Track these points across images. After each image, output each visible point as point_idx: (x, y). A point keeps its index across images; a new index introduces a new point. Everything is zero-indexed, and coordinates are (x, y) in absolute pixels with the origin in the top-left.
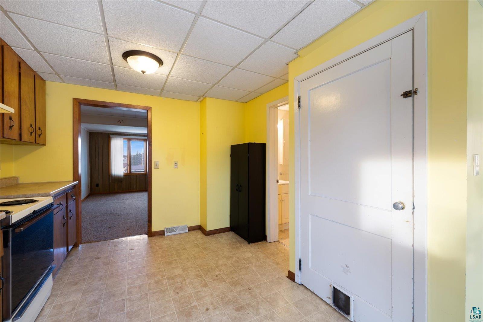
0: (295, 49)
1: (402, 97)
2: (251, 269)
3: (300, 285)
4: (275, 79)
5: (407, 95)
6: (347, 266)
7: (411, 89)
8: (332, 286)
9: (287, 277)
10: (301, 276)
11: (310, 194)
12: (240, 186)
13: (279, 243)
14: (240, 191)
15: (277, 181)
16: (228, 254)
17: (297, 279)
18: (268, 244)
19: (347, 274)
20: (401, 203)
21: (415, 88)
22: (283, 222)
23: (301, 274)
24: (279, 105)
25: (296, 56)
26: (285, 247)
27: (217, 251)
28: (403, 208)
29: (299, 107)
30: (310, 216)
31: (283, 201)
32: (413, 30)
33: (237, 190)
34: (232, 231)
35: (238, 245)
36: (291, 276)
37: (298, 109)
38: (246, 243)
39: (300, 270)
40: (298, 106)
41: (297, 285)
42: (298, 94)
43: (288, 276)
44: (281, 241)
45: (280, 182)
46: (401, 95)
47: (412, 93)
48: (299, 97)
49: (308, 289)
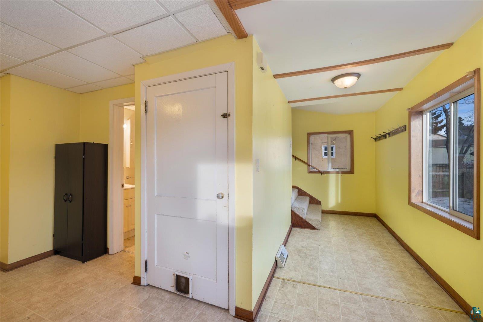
0: (142, 55)
1: (222, 117)
2: (86, 291)
3: (146, 286)
4: (120, 76)
5: (225, 116)
6: (187, 253)
7: (227, 113)
8: (175, 275)
9: (132, 284)
10: (147, 278)
11: (156, 195)
12: (71, 195)
13: (124, 252)
14: (70, 202)
15: (123, 186)
16: (49, 285)
17: (143, 282)
18: (110, 257)
19: (187, 260)
20: (222, 194)
21: (229, 112)
22: (130, 229)
23: (147, 275)
24: (125, 104)
25: (142, 60)
26: (131, 254)
27: (29, 286)
28: (223, 197)
29: (146, 111)
30: (156, 216)
31: (130, 206)
32: (227, 71)
33: (65, 201)
34: (57, 254)
35: (67, 269)
36: (137, 281)
37: (145, 113)
38: (78, 263)
39: (146, 271)
40: (144, 110)
41: (143, 287)
42: (144, 98)
43: (133, 282)
44: (127, 249)
45: (126, 186)
46: (221, 116)
47: (227, 115)
48: (146, 101)
49: (154, 286)
